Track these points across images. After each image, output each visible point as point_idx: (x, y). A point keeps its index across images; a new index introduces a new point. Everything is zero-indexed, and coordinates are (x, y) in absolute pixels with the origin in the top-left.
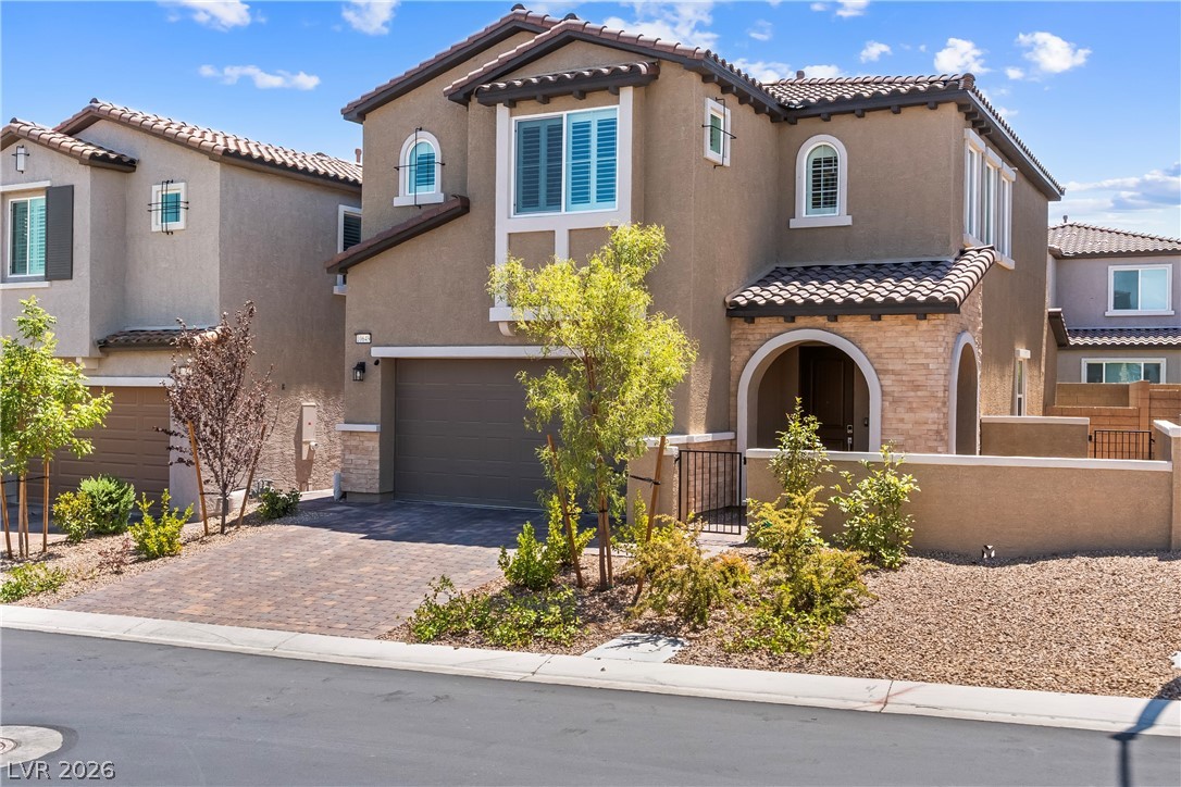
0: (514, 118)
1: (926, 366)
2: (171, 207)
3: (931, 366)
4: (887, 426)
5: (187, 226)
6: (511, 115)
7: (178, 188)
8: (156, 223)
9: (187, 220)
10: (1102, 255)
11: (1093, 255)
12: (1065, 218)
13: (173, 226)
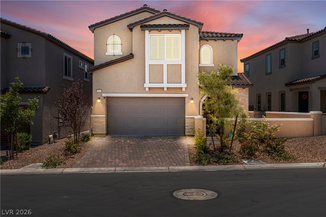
0: (150, 35)
1: (245, 99)
2: (25, 50)
3: (246, 99)
5: (32, 56)
6: (149, 34)
7: (29, 45)
8: (20, 55)
9: (32, 55)
13: (27, 56)
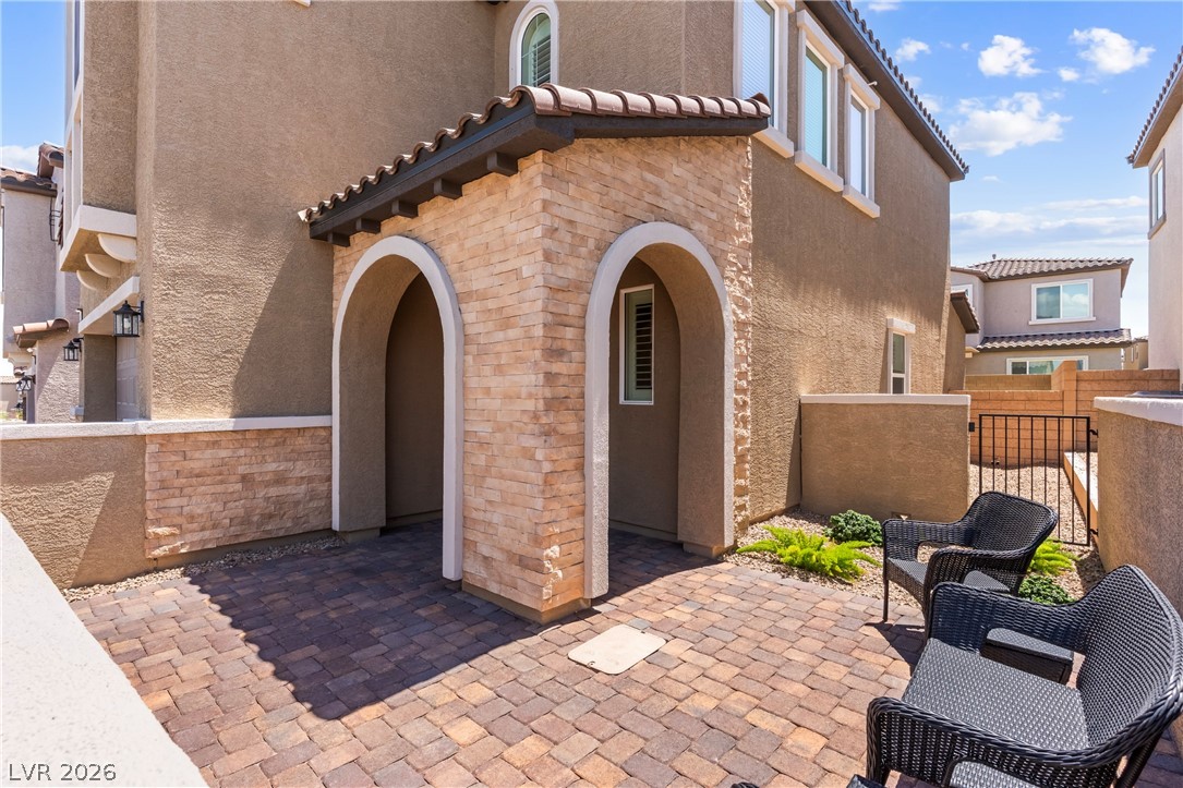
1: (518, 274)
3: (525, 272)
4: (471, 405)
10: (1025, 276)
11: (1017, 277)
12: (994, 256)
